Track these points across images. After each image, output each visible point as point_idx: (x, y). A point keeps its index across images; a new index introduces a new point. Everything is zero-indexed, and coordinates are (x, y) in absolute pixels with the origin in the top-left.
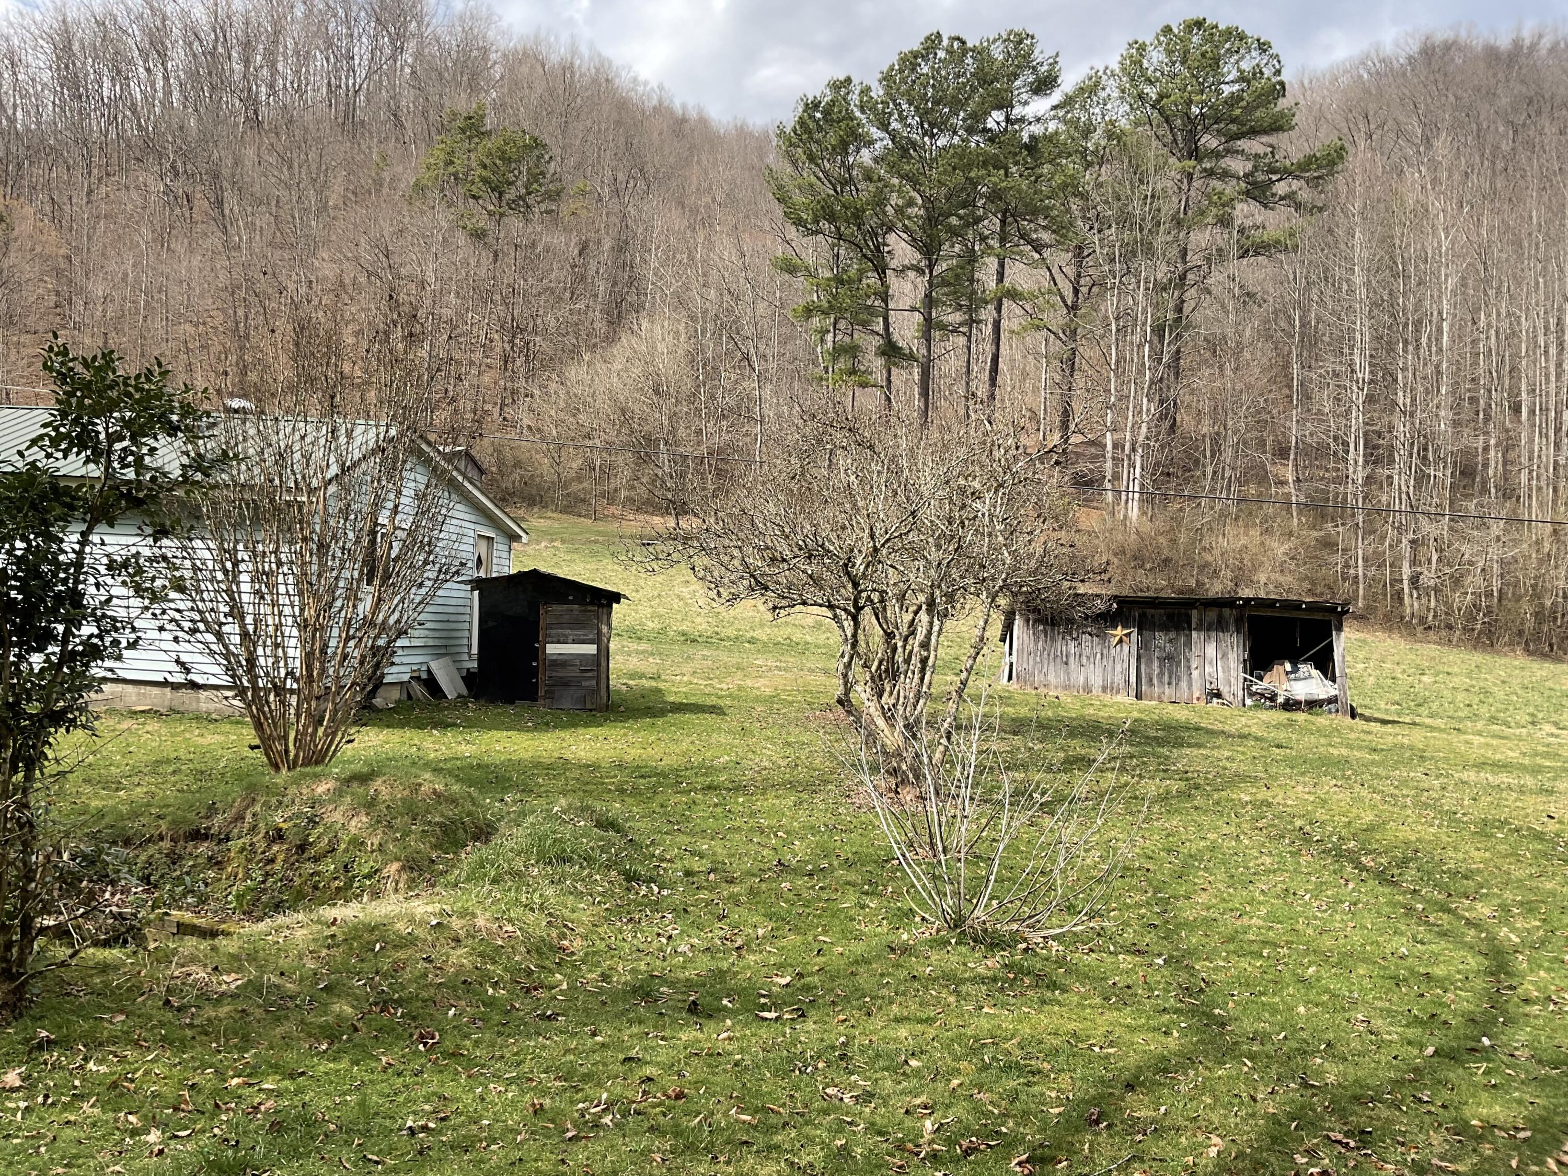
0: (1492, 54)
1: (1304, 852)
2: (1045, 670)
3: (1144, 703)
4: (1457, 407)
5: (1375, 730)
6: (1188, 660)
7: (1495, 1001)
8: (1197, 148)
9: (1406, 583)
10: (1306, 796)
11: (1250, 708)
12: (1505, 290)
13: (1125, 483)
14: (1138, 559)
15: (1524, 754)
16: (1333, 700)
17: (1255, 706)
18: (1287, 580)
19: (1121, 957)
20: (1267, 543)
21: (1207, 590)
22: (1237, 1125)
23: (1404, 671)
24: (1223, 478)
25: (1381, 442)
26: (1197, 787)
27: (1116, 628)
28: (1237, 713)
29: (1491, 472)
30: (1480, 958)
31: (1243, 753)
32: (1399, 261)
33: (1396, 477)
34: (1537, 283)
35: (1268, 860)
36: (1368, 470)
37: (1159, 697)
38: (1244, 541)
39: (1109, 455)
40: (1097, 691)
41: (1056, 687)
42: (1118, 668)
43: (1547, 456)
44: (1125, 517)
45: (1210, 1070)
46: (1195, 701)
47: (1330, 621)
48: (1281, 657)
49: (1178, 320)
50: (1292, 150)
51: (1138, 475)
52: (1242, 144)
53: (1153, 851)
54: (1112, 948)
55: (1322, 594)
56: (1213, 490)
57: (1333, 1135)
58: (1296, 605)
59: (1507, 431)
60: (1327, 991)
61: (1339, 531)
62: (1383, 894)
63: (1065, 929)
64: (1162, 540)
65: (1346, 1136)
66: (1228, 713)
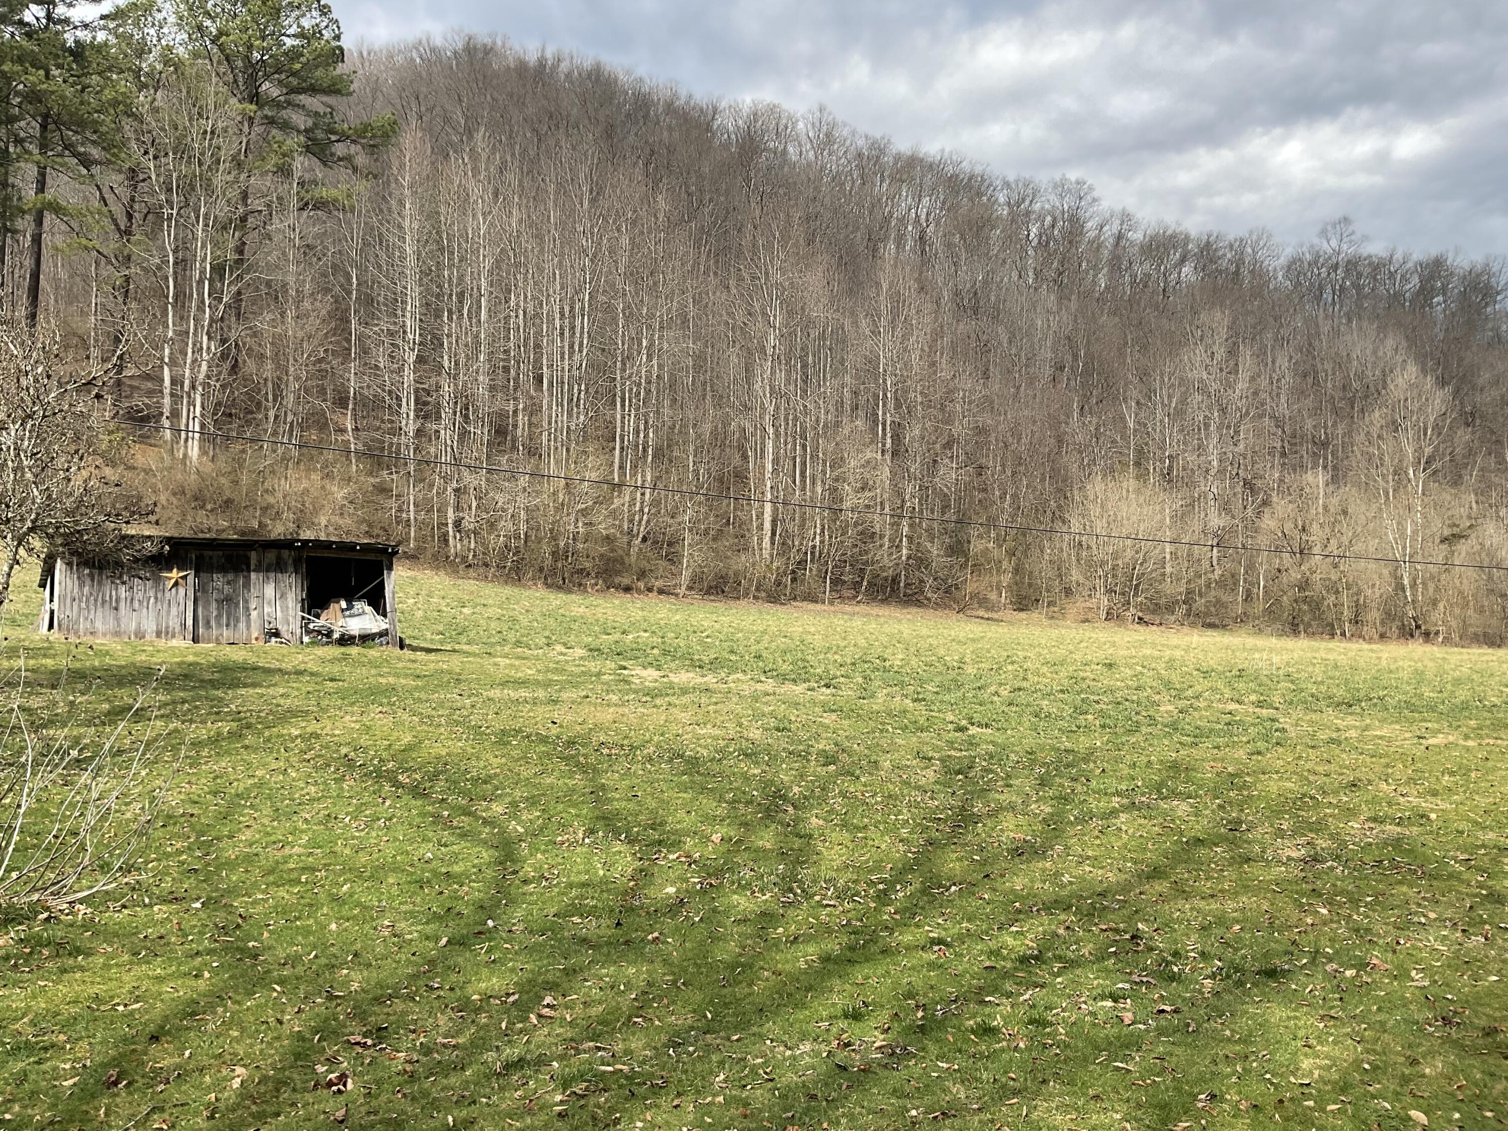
0: (522, 68)
1: (347, 778)
2: (92, 616)
3: (201, 645)
4: (493, 372)
5: (419, 658)
6: (246, 601)
7: (501, 886)
8: (257, 93)
9: (450, 526)
10: (353, 725)
11: (308, 645)
12: (530, 276)
13: (184, 421)
14: (199, 499)
15: (539, 671)
16: (383, 634)
17: (312, 643)
18: (346, 522)
19: (156, 908)
20: (328, 487)
21: (269, 532)
22: (261, 1051)
23: (448, 605)
24: (285, 423)
25: (429, 399)
26: (249, 726)
27: (171, 571)
28: (294, 650)
29: (519, 432)
30: (492, 852)
31: (298, 689)
32: (445, 237)
33: (443, 432)
34: (554, 274)
35: (313, 789)
36: (418, 424)
37: (217, 639)
38: (305, 484)
39: (167, 391)
40: (150, 636)
41: (104, 635)
42: (174, 611)
43: (562, 422)
44: (185, 455)
45: (238, 1003)
46: (254, 641)
47: (381, 562)
48: (336, 596)
49: (239, 262)
50: (351, 114)
51: (198, 414)
52: (303, 99)
53: (199, 796)
54: (147, 900)
55: (378, 536)
56: (275, 433)
57: (352, 1039)
58: (351, 547)
59: (532, 398)
60: (359, 904)
61: (393, 479)
62: (415, 807)
63: (95, 890)
64: (223, 480)
65: (365, 1037)
66: (285, 651)
